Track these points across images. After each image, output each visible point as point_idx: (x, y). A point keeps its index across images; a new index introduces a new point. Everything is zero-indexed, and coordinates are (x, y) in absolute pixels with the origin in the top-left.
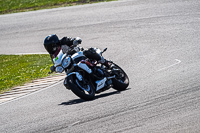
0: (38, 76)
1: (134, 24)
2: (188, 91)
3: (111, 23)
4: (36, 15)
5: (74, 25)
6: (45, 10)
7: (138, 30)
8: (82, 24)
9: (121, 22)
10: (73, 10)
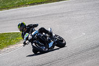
0: (10, 44)
1: (60, 15)
2: (89, 49)
3: (48, 15)
4: (8, 12)
5: (28, 16)
6: (13, 9)
7: (62, 18)
8: (33, 16)
9: (53, 14)
10: (28, 9)
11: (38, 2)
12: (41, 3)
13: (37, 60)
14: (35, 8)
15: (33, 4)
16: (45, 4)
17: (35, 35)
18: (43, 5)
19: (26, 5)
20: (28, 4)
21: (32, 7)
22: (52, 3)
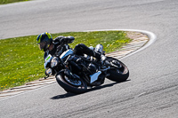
13: (152, 81)
17: (65, 58)
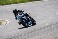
2: (37, 30)
5: (3, 11)
8: (6, 11)
10: (3, 7)
11: (9, 3)
12: (11, 4)
13: (8, 36)
14: (7, 6)
15: (6, 4)
16: (13, 5)
18: (11, 5)
19: (2, 5)
20: (4, 4)
21: (5, 6)
22: (17, 4)
